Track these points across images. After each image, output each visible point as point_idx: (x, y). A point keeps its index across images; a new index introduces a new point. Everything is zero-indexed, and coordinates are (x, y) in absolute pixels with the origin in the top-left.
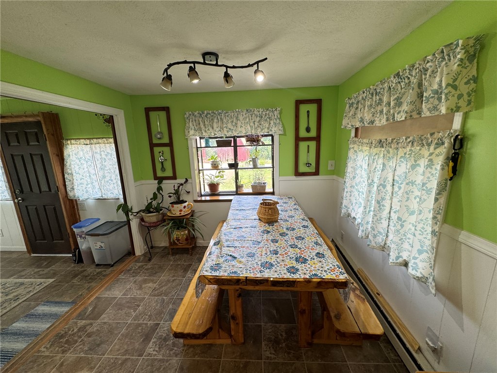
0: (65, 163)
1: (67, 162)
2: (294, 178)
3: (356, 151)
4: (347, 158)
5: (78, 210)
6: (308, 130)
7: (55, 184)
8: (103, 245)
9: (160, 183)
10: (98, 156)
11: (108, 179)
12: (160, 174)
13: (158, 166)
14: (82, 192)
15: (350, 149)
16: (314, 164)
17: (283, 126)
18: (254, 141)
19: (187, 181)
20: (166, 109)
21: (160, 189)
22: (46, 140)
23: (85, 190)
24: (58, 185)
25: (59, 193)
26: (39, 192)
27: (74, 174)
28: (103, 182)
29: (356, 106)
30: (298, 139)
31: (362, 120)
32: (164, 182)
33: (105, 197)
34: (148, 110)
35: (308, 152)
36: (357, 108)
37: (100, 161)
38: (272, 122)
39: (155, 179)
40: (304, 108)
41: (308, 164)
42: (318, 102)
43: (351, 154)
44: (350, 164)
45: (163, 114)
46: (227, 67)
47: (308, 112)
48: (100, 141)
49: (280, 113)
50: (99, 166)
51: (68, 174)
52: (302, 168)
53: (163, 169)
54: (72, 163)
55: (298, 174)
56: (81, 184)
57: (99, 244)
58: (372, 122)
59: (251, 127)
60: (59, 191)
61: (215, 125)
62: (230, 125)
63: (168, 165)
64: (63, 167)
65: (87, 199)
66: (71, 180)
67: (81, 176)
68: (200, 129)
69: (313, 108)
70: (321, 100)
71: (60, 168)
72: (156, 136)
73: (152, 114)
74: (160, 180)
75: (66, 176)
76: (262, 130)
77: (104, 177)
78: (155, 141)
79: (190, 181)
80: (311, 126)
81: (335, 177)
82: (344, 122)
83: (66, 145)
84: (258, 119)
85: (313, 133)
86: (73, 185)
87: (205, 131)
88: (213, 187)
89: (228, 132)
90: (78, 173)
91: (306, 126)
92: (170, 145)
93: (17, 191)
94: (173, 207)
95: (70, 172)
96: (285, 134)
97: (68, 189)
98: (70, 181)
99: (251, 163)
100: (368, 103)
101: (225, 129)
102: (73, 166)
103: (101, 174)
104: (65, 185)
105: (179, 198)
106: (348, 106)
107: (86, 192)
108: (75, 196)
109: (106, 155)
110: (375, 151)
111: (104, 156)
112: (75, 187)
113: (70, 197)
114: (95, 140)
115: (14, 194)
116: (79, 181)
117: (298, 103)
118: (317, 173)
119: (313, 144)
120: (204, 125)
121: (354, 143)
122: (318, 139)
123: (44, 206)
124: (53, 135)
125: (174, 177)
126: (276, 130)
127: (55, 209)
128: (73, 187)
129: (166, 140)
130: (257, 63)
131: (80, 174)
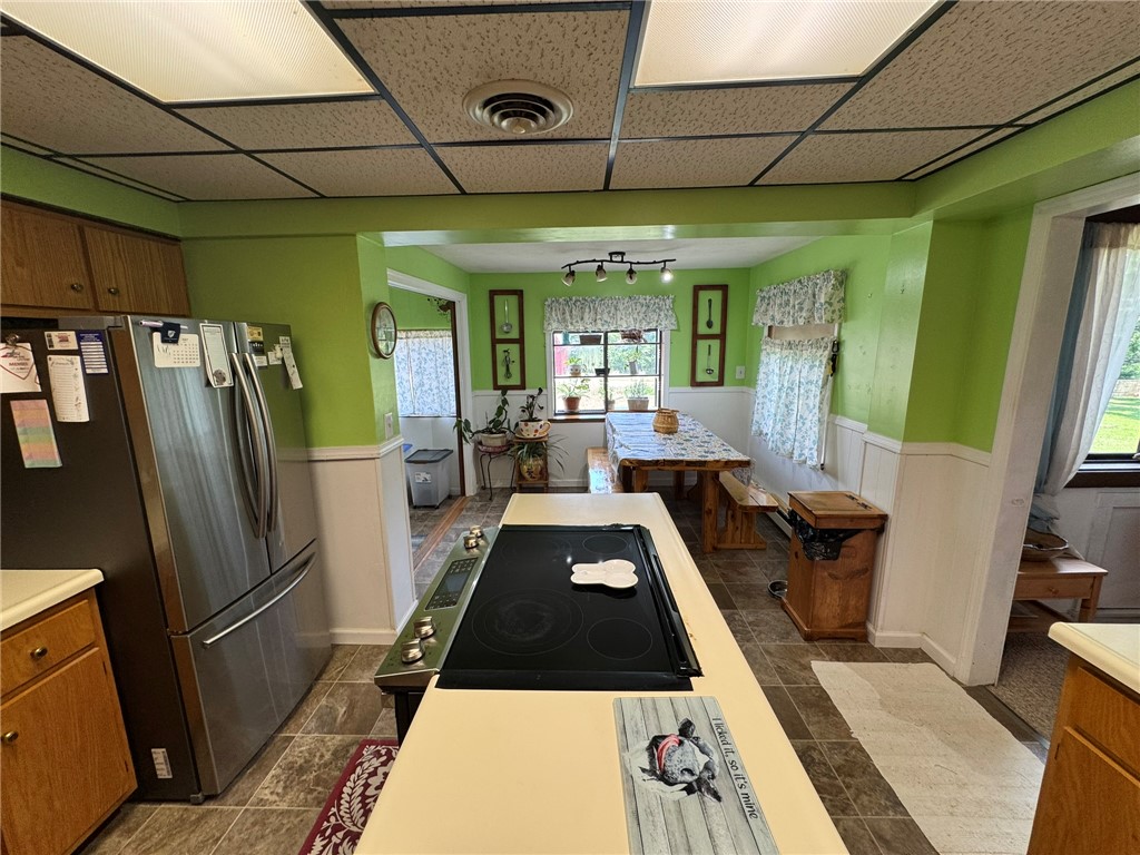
2: (690, 389)
3: (768, 354)
4: (759, 361)
6: (710, 324)
8: (428, 477)
9: (504, 394)
10: (414, 355)
11: (427, 387)
12: (502, 381)
13: (501, 370)
15: (761, 351)
16: (716, 371)
17: (677, 320)
18: (635, 338)
19: (541, 390)
20: (519, 293)
21: (505, 402)
28: (419, 392)
29: (767, 300)
30: (696, 337)
31: (773, 319)
32: (509, 392)
33: (418, 414)
34: (493, 293)
35: (709, 353)
36: (768, 304)
37: (417, 362)
38: (662, 314)
39: (495, 389)
40: (704, 296)
41: (709, 371)
42: (724, 288)
43: (763, 357)
44: (762, 369)
45: (514, 299)
46: (631, 263)
47: (710, 301)
48: (421, 333)
49: (673, 302)
50: (414, 369)
52: (701, 377)
53: (508, 374)
55: (695, 383)
57: (423, 475)
58: (782, 322)
59: (635, 320)
61: (586, 316)
62: (606, 317)
63: (515, 369)
68: (564, 320)
69: (716, 296)
70: (726, 286)
72: (502, 327)
73: (498, 299)
74: (505, 389)
76: (649, 323)
77: (422, 385)
78: (499, 336)
79: (544, 392)
80: (712, 319)
81: (745, 388)
82: (756, 318)
84: (644, 309)
85: (716, 330)
87: (572, 324)
88: (572, 402)
89: (603, 325)
91: (707, 319)
92: (520, 341)
94: (526, 425)
96: (678, 330)
99: (628, 368)
100: (778, 302)
101: (598, 321)
103: (417, 380)
105: (531, 414)
106: (759, 299)
109: (427, 354)
110: (785, 352)
111: (424, 355)
114: (414, 333)
117: (697, 289)
118: (720, 383)
119: (716, 344)
120: (571, 316)
121: (767, 343)
122: (722, 337)
125: (522, 387)
126: (667, 324)
129: (515, 334)
130: (665, 261)
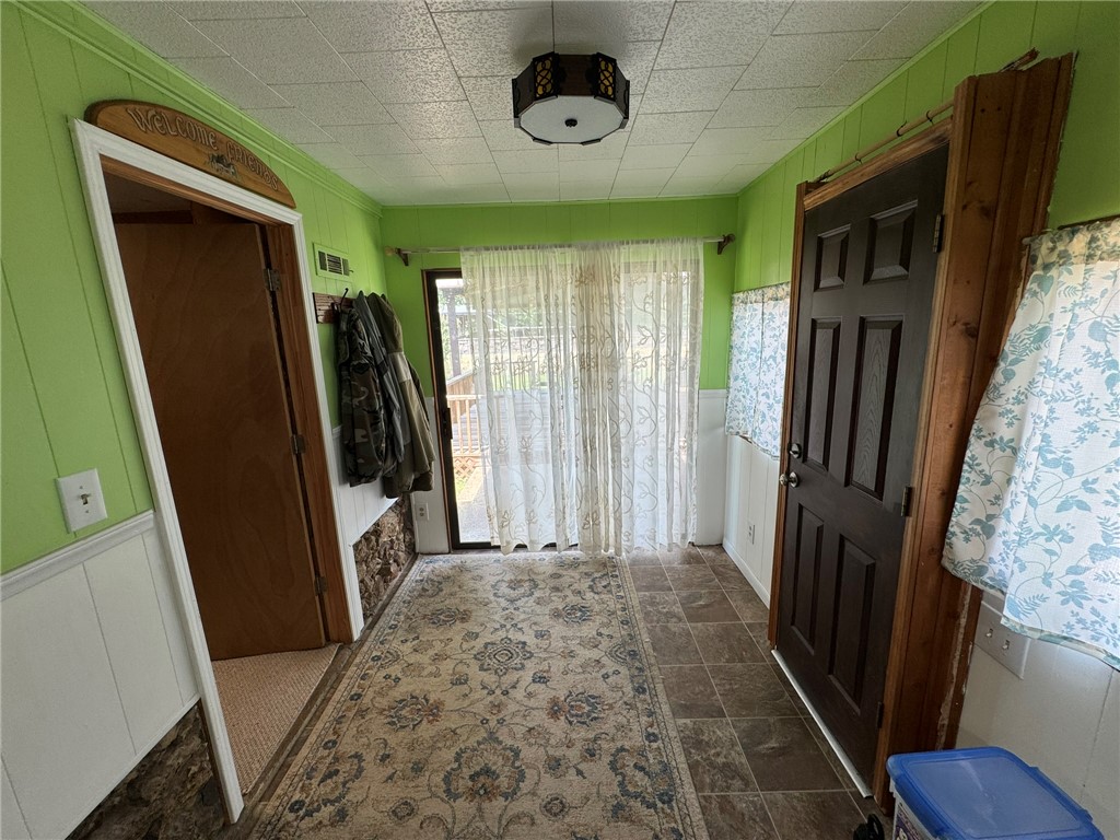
0: (998, 377)
1: (1009, 376)
5: (970, 636)
7: (909, 474)
14: (1038, 587)
22: (940, 248)
23: (1062, 581)
24: (915, 484)
25: (910, 521)
26: (842, 479)
27: (1030, 456)
51: (991, 444)
54: (1048, 385)
56: (1050, 533)
60: (914, 512)
64: (979, 399)
65: (1051, 639)
66: (998, 477)
67: (1073, 486)
71: (957, 399)
75: (975, 448)
83: (1047, 267)
86: (992, 510)
90: (1055, 463)
93: (795, 448)
95: (1004, 431)
97: (961, 519)
98: (987, 480)
102: (1038, 407)
104: (949, 496)
107: (1067, 598)
108: (981, 570)
112: (1001, 525)
113: (952, 562)
115: (786, 454)
116: (1047, 514)
123: (842, 539)
124: (987, 212)
127: (871, 569)
128: (990, 517)
131: (1069, 470)
